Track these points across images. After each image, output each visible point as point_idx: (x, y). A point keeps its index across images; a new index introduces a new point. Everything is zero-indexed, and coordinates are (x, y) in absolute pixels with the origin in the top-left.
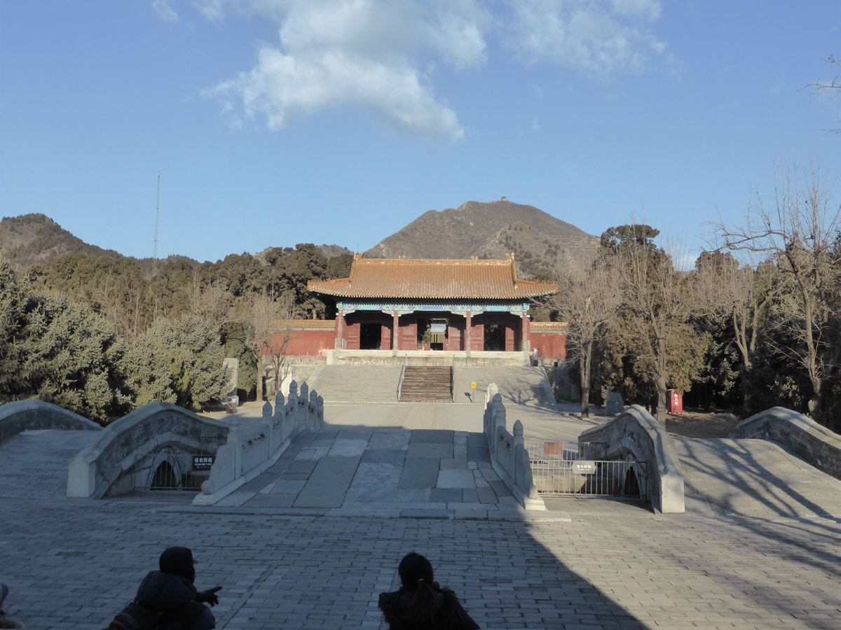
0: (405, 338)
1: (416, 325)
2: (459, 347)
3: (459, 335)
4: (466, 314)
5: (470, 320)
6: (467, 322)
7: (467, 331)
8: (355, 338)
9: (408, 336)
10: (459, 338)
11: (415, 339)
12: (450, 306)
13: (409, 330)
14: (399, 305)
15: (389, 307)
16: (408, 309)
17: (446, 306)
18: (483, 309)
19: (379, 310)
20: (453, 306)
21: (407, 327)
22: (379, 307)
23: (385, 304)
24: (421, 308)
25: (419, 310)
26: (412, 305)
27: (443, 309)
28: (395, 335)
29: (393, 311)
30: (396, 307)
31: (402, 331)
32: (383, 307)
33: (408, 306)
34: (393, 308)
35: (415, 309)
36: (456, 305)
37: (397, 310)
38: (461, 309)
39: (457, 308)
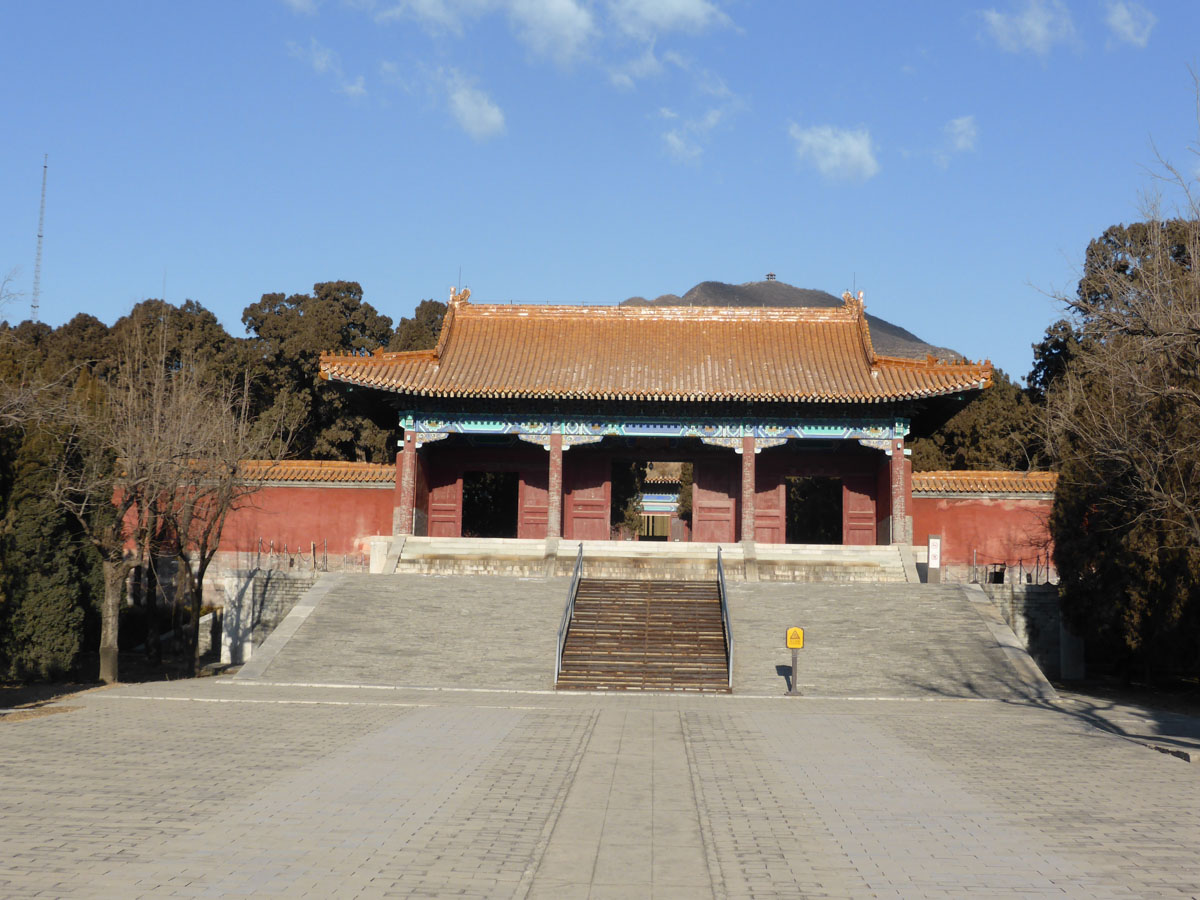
0: (580, 511)
1: (608, 477)
2: (719, 533)
3: (721, 503)
4: (743, 446)
5: (753, 460)
6: (744, 466)
7: (746, 490)
8: (448, 509)
9: (586, 503)
10: (722, 510)
11: (606, 511)
12: (700, 424)
13: (591, 491)
14: (564, 420)
15: (538, 426)
16: (587, 430)
17: (690, 423)
18: (786, 432)
19: (510, 432)
20: (707, 423)
21: (584, 481)
22: (511, 426)
23: (529, 417)
24: (622, 428)
25: (618, 433)
26: (599, 422)
27: (681, 432)
28: (552, 499)
29: (549, 436)
30: (557, 426)
31: (574, 493)
32: (523, 426)
33: (587, 423)
34: (549, 427)
35: (606, 432)
36: (714, 423)
37: (559, 433)
38: (729, 431)
39: (717, 429)
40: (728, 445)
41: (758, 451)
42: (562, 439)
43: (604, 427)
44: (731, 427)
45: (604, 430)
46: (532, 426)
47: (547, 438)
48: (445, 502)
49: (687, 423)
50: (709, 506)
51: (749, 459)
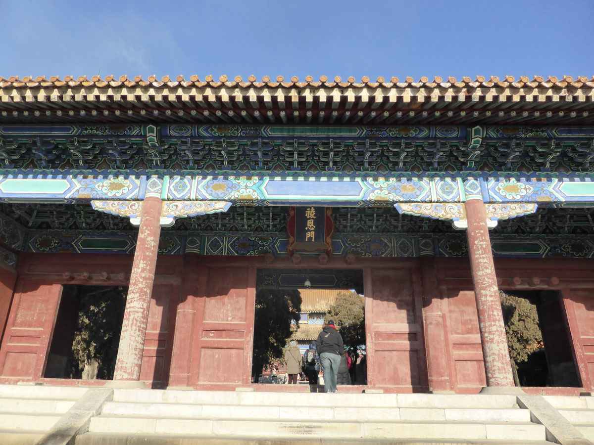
0: (211, 338)
1: (252, 292)
2: (405, 370)
3: (405, 327)
4: (468, 217)
5: (487, 238)
7: (485, 289)
8: (33, 334)
9: (221, 328)
10: (407, 336)
11: (248, 338)
12: (393, 180)
13: (227, 310)
14: (167, 178)
15: (124, 186)
16: (204, 192)
17: (376, 180)
18: (535, 193)
19: (76, 196)
20: (404, 179)
21: (219, 297)
22: (78, 186)
23: (110, 173)
24: (263, 188)
25: (255, 196)
26: (226, 179)
27: (362, 194)
28: (130, 307)
29: (141, 203)
30: (154, 184)
31: (204, 313)
32: (99, 186)
33: (205, 181)
34: (141, 189)
35: (235, 195)
36: (415, 179)
37: (157, 195)
38: (440, 192)
39: (421, 189)
41: (494, 224)
42: (161, 208)
43: (233, 187)
44: (442, 185)
45: (233, 192)
46: (113, 187)
47: (137, 205)
48: (30, 326)
49: (370, 180)
50: (388, 331)
51: (482, 235)
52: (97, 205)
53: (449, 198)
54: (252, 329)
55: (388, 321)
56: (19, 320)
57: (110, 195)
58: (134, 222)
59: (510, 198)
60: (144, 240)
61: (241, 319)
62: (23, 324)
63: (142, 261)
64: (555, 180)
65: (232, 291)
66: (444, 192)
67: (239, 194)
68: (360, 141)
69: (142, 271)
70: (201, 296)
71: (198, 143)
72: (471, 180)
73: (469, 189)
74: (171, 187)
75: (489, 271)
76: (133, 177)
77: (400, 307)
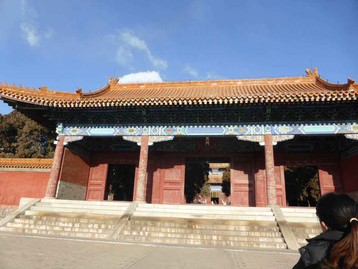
0: (167, 186)
1: (183, 167)
2: (246, 199)
3: (247, 181)
4: (265, 141)
5: (272, 149)
6: (266, 153)
7: (269, 169)
8: (99, 183)
9: (171, 182)
10: (248, 185)
11: (182, 186)
12: (236, 127)
13: (174, 174)
14: (149, 127)
15: (134, 131)
16: (164, 133)
17: (229, 126)
18: (293, 131)
19: (118, 135)
20: (240, 126)
21: (170, 169)
22: (118, 131)
23: (129, 126)
24: (186, 131)
25: (183, 134)
26: (172, 127)
27: (223, 133)
28: (140, 176)
29: (141, 137)
30: (145, 130)
31: (164, 176)
32: (125, 131)
33: (164, 128)
34: (141, 131)
35: (175, 133)
36: (245, 126)
37: (147, 134)
38: (254, 131)
39: (247, 130)
40: (254, 140)
41: (275, 144)
42: (148, 139)
43: (175, 130)
44: (256, 128)
45: (175, 132)
46: (131, 131)
47: (139, 138)
48: (97, 180)
49: (227, 126)
50: (240, 183)
51: (270, 148)
52: (125, 138)
53: (258, 133)
54: (184, 182)
55: (240, 179)
56: (93, 178)
57: (130, 134)
58: (139, 144)
59: (282, 133)
60: (143, 152)
61: (179, 178)
62: (94, 180)
63: (143, 160)
64: (302, 125)
65: (175, 166)
66: (256, 131)
67: (177, 133)
68: (223, 111)
69: (143, 163)
70: (163, 169)
71: (161, 113)
72: (267, 126)
73: (266, 130)
74: (151, 131)
75: (271, 163)
76: (137, 127)
77: (245, 173)
